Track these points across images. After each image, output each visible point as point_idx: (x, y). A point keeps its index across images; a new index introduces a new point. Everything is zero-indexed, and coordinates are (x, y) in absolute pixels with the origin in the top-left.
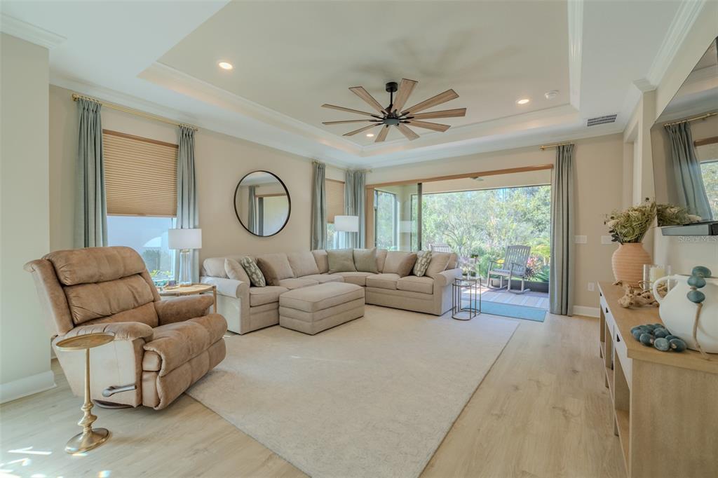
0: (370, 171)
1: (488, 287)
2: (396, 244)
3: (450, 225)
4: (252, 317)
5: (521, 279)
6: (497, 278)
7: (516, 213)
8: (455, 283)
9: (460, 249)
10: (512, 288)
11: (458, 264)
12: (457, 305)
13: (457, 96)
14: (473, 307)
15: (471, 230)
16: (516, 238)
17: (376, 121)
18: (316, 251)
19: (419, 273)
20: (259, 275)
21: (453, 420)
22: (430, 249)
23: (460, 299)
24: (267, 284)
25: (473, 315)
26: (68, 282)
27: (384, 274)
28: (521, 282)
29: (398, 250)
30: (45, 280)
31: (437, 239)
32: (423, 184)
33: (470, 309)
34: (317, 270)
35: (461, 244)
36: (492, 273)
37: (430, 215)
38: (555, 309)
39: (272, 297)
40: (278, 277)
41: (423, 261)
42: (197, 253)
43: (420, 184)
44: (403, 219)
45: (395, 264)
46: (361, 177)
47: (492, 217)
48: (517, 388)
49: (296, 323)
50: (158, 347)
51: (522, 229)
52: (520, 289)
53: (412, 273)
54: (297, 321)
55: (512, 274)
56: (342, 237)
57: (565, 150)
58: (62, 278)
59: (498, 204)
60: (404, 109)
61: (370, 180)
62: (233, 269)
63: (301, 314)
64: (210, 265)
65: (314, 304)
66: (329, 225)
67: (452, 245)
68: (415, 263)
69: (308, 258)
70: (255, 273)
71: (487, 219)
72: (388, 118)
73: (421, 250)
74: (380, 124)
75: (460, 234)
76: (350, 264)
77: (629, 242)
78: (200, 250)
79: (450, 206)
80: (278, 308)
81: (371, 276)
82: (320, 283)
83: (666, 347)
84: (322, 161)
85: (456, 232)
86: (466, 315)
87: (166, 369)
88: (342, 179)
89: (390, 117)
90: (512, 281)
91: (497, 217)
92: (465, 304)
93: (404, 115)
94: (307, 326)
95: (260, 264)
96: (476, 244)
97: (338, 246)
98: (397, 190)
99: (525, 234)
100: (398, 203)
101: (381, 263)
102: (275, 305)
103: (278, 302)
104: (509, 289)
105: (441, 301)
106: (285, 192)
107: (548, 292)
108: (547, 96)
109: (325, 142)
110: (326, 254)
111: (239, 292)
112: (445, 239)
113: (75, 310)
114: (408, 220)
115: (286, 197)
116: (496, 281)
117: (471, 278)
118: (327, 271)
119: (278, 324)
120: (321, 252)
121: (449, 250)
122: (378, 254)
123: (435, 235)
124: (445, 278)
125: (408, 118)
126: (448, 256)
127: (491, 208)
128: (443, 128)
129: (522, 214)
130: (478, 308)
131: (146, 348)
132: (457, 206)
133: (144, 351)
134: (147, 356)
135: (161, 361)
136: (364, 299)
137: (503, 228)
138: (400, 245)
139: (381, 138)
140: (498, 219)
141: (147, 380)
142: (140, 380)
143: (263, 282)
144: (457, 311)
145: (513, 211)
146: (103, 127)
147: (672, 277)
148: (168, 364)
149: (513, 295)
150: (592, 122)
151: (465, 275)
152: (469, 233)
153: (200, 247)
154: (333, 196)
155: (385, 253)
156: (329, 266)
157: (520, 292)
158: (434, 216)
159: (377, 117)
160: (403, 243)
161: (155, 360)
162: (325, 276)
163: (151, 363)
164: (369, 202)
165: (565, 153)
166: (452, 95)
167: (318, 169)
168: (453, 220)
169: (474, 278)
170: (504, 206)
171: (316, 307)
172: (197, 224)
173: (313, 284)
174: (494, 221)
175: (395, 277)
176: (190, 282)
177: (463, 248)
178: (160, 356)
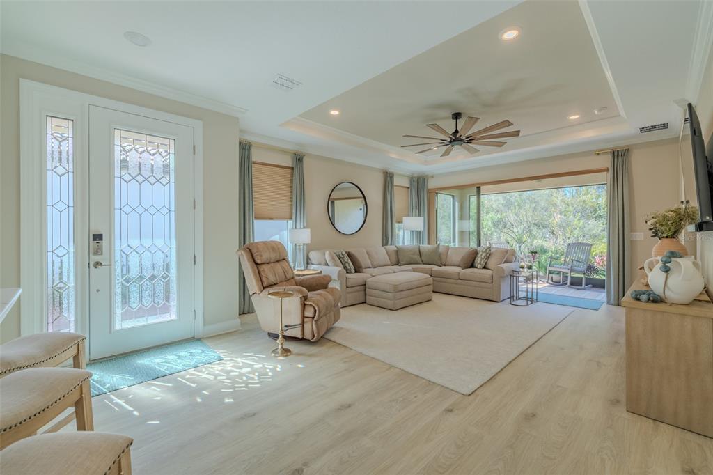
0: (433, 177)
1: (547, 282)
2: (454, 242)
3: (509, 223)
4: (348, 295)
5: (582, 276)
6: (558, 274)
7: (584, 210)
8: (513, 274)
9: (520, 247)
10: (572, 284)
11: (516, 258)
12: (515, 295)
13: (512, 124)
14: (530, 296)
15: (532, 228)
16: (584, 236)
17: (444, 143)
18: (387, 247)
19: (479, 265)
20: (350, 265)
21: (510, 360)
22: (488, 245)
23: (517, 291)
24: (356, 272)
25: (529, 302)
26: (259, 262)
27: (446, 267)
28: (582, 278)
29: (457, 246)
30: (248, 260)
31: (494, 237)
32: (482, 187)
33: (527, 298)
34: (389, 262)
35: (520, 242)
36: (551, 269)
37: (487, 213)
38: (612, 300)
39: (361, 282)
40: (363, 266)
41: (483, 257)
42: (305, 247)
43: (479, 188)
44: (461, 218)
45: (457, 258)
46: (424, 182)
47: (555, 214)
48: (562, 349)
49: (381, 301)
50: (314, 302)
51: (591, 226)
52: (581, 286)
53: (472, 266)
54: (383, 300)
55: (572, 270)
56: (407, 234)
57: (620, 154)
58: (256, 259)
59: (562, 201)
60: (468, 134)
61: (431, 184)
62: (333, 259)
63: (384, 294)
64: (314, 255)
65: (395, 287)
66: (397, 225)
67: (511, 243)
68: (476, 257)
69: (381, 254)
70: (347, 262)
71: (550, 216)
72: (454, 140)
73: (480, 245)
74: (446, 145)
75: (520, 231)
76: (417, 257)
77: (667, 237)
78: (307, 244)
79: (508, 205)
80: (365, 290)
81: (435, 268)
82: (395, 272)
83: (646, 300)
84: (391, 170)
85: (515, 230)
86: (524, 303)
87: (319, 316)
88: (407, 185)
89: (456, 139)
90: (572, 277)
91: (561, 214)
92: (522, 294)
93: (467, 138)
94: (390, 303)
95: (349, 255)
96: (538, 242)
97: (403, 242)
98: (456, 192)
99: (594, 232)
100: (457, 204)
101: (443, 257)
102: (362, 288)
103: (365, 285)
104: (569, 284)
105: (500, 288)
106: (362, 196)
107: (604, 288)
108: (596, 112)
109: (394, 156)
110: (396, 249)
111: (339, 275)
112: (503, 237)
113: (264, 279)
114: (465, 219)
115: (363, 199)
116: (556, 277)
117: (529, 270)
118: (398, 263)
119: (365, 302)
120: (392, 248)
121: (508, 247)
122: (441, 250)
123: (492, 234)
124: (503, 270)
125: (470, 140)
126: (506, 251)
127: (555, 205)
128: (500, 145)
129: (592, 210)
130: (535, 297)
131: (306, 303)
132: (516, 204)
133: (305, 305)
134: (307, 308)
135: (315, 311)
136: (431, 286)
137: (568, 225)
138: (459, 242)
139: (446, 153)
140: (563, 217)
141: (306, 322)
142: (303, 323)
143: (353, 270)
144: (515, 299)
145: (579, 207)
146: (253, 160)
147: (656, 258)
148: (319, 312)
149: (573, 290)
150: (643, 130)
151: (522, 267)
152: (530, 231)
153: (309, 242)
154: (400, 200)
155: (448, 249)
156: (399, 259)
157: (580, 287)
158: (492, 215)
160: (461, 240)
161: (312, 309)
162: (396, 268)
163: (309, 313)
164: (431, 204)
165: (620, 158)
166: (508, 123)
167: (388, 177)
168: (512, 217)
169: (530, 270)
170: (569, 203)
171: (396, 289)
172: (305, 225)
173: (389, 273)
174: (558, 218)
175: (458, 269)
176: (303, 268)
177: (523, 247)
178: (315, 309)
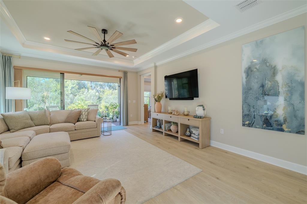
13: (136, 43)
17: (97, 46)
33: (104, 131)
38: (124, 124)
45: (61, 118)
72: (103, 46)
74: (98, 48)
77: (159, 102)
89: (104, 44)
101: (49, 118)
118: (8, 130)
125: (112, 48)
128: (124, 55)
155: (49, 112)
156: (8, 125)
159: (98, 44)
166: (134, 42)
